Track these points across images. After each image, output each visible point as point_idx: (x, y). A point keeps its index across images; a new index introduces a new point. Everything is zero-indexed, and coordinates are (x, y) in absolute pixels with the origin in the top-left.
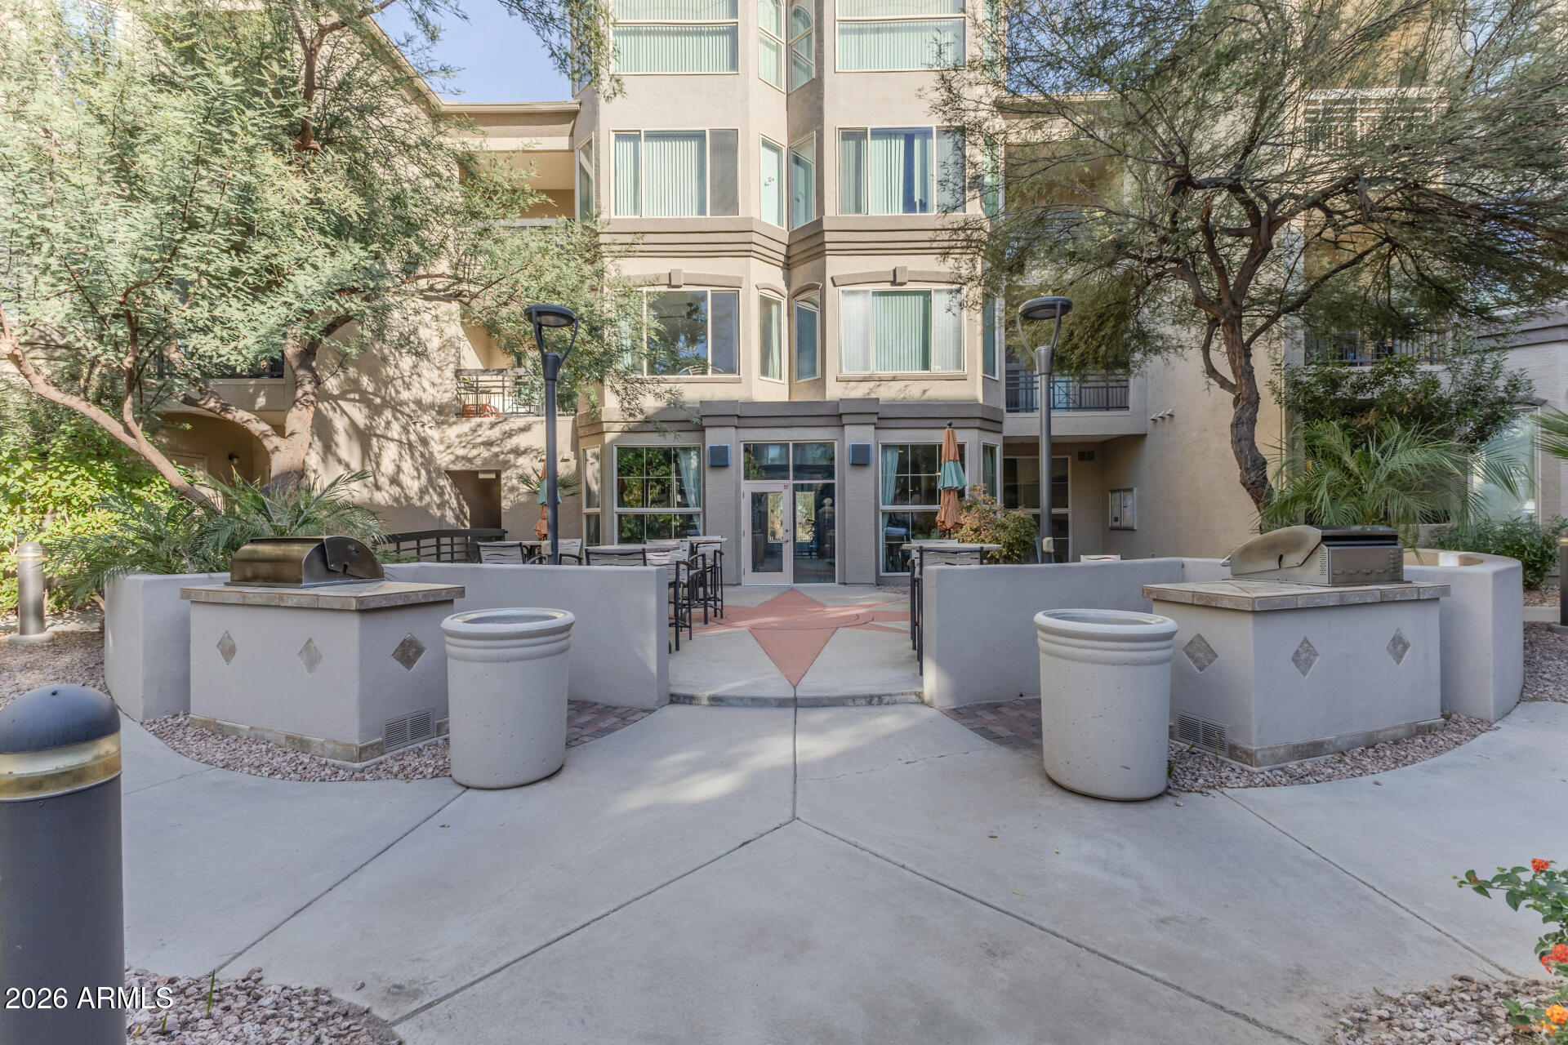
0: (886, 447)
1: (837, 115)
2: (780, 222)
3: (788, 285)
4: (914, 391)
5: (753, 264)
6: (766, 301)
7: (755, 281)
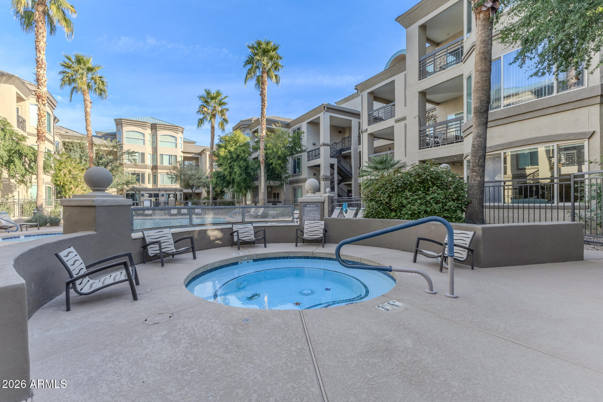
0: (166, 194)
1: (159, 152)
2: (151, 164)
3: (152, 172)
5: (147, 170)
6: (149, 174)
7: (147, 172)
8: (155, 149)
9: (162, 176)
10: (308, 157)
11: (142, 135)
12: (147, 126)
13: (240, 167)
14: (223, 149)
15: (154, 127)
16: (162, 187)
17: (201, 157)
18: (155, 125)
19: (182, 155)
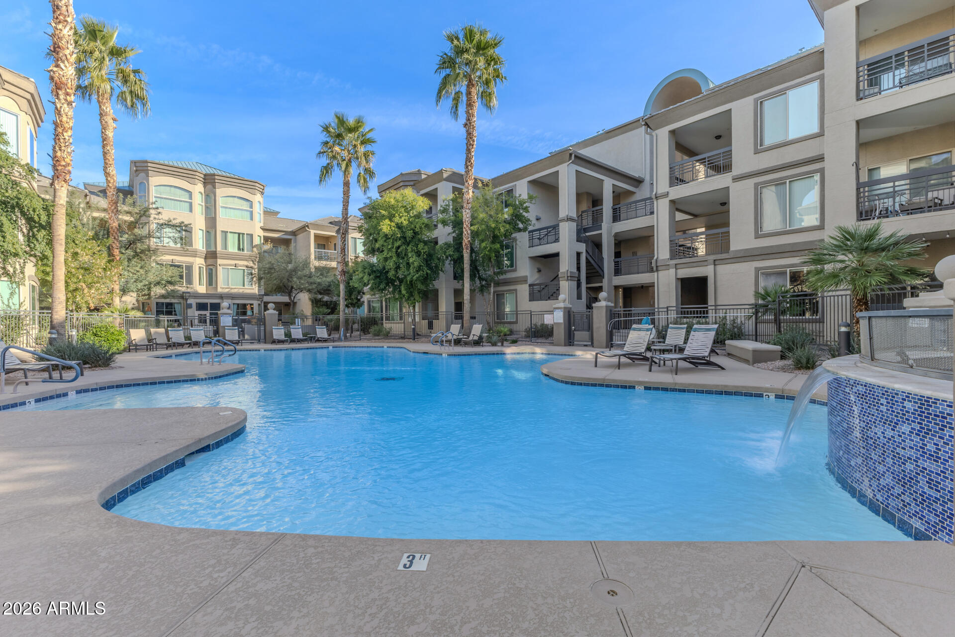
0: (234, 304)
1: (220, 227)
2: (203, 248)
3: (205, 263)
4: (241, 291)
5: (197, 259)
6: (200, 267)
7: (198, 262)
8: (211, 222)
9: (226, 270)
10: (531, 239)
11: (187, 195)
12: (197, 177)
13: (418, 254)
14: (387, 221)
15: (209, 181)
16: (227, 290)
17: (296, 239)
18: (213, 177)
19: (262, 233)
